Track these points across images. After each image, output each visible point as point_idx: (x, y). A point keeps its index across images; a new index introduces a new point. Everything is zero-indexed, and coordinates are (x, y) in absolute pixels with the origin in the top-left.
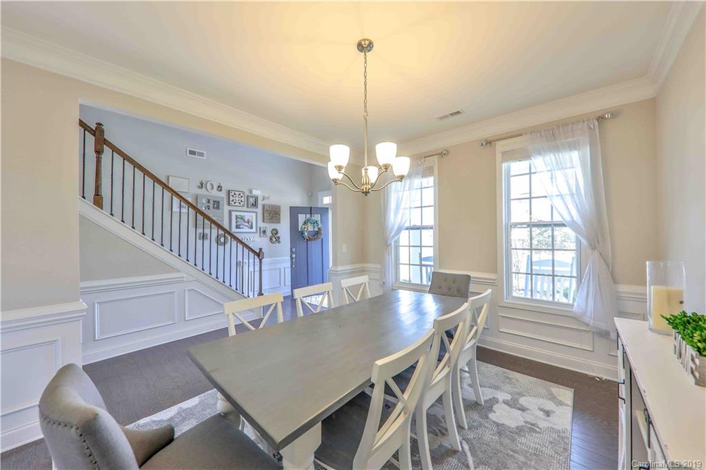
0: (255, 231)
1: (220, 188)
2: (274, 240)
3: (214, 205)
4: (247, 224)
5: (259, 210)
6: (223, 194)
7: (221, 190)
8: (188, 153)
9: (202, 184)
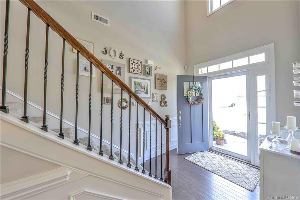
0: (149, 96)
1: (121, 56)
2: (163, 104)
3: (117, 71)
4: (143, 90)
5: (152, 78)
6: (124, 62)
7: (123, 58)
8: (93, 17)
9: (106, 50)
